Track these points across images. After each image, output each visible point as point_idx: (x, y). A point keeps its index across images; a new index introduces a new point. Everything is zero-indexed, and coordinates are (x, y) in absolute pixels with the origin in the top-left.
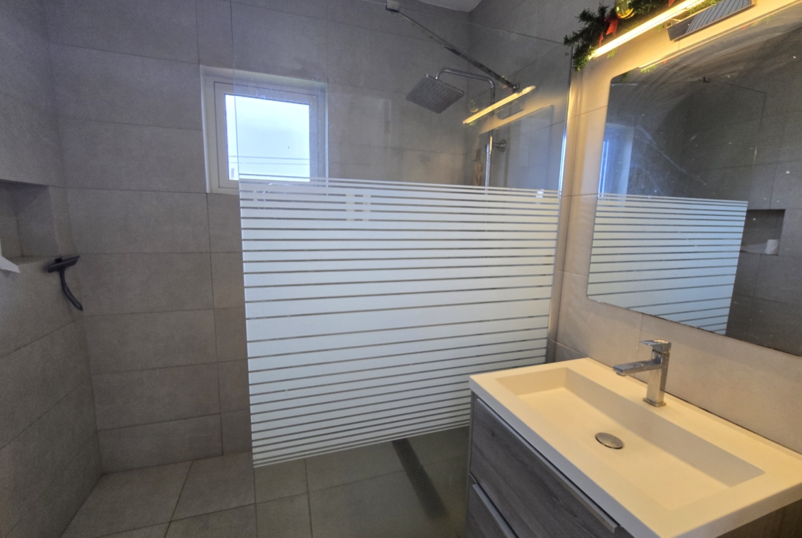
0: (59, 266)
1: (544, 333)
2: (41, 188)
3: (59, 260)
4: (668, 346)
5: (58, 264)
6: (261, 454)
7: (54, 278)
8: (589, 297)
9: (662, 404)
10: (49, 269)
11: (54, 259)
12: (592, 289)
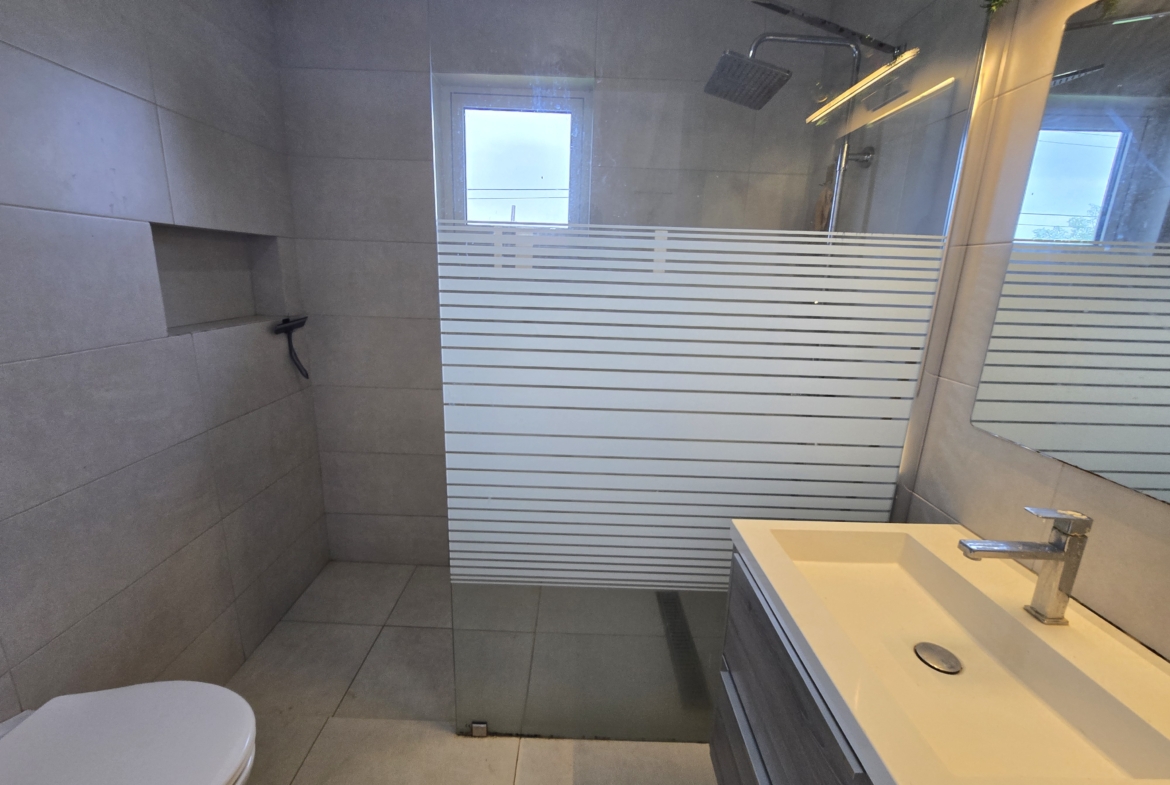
0: (287, 327)
1: (891, 475)
2: (270, 239)
3: (286, 321)
4: (1086, 524)
5: (287, 325)
6: (462, 568)
7: (281, 341)
8: (974, 424)
9: (1059, 621)
10: (277, 330)
11: (280, 320)
12: (981, 411)
